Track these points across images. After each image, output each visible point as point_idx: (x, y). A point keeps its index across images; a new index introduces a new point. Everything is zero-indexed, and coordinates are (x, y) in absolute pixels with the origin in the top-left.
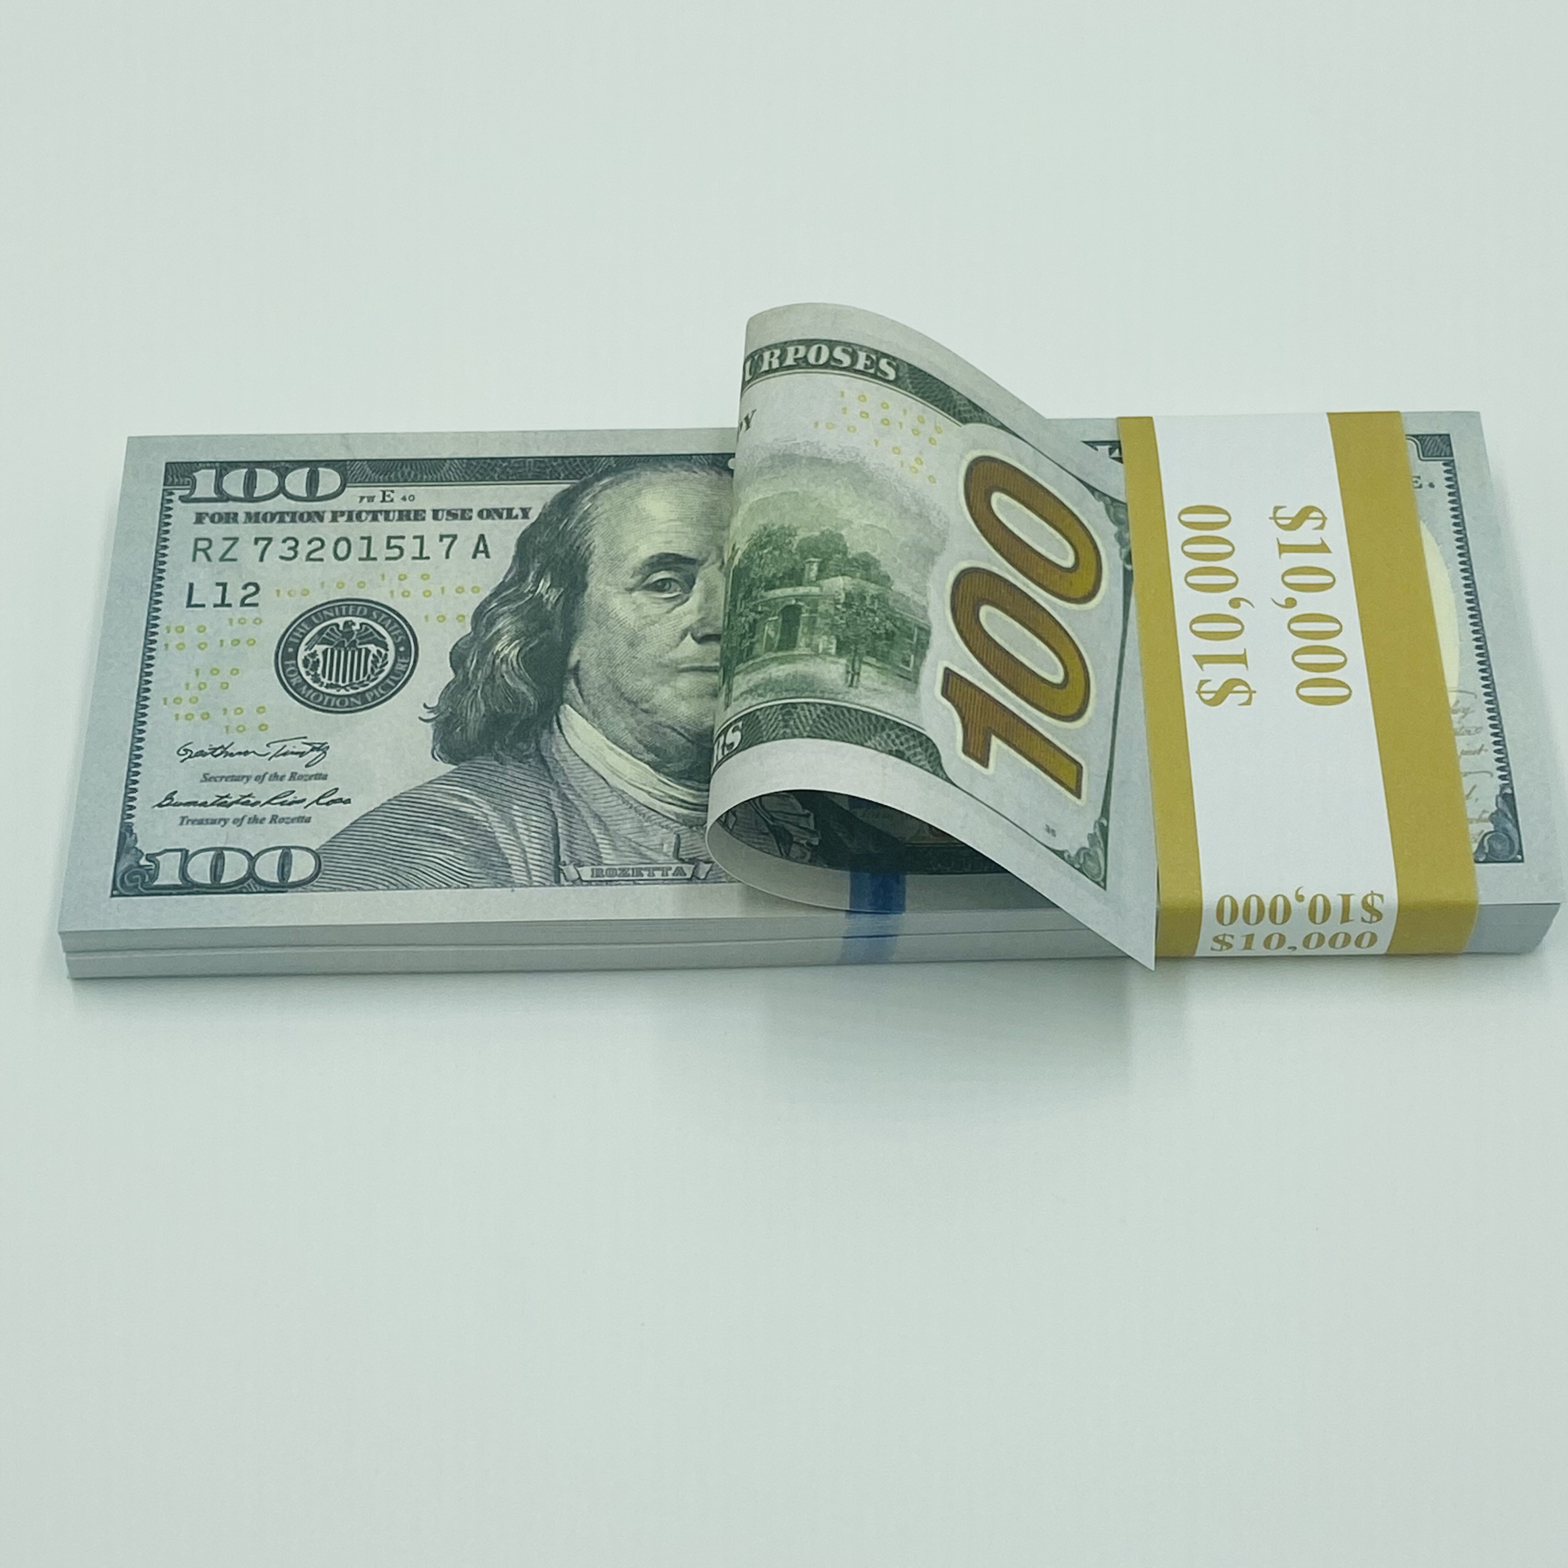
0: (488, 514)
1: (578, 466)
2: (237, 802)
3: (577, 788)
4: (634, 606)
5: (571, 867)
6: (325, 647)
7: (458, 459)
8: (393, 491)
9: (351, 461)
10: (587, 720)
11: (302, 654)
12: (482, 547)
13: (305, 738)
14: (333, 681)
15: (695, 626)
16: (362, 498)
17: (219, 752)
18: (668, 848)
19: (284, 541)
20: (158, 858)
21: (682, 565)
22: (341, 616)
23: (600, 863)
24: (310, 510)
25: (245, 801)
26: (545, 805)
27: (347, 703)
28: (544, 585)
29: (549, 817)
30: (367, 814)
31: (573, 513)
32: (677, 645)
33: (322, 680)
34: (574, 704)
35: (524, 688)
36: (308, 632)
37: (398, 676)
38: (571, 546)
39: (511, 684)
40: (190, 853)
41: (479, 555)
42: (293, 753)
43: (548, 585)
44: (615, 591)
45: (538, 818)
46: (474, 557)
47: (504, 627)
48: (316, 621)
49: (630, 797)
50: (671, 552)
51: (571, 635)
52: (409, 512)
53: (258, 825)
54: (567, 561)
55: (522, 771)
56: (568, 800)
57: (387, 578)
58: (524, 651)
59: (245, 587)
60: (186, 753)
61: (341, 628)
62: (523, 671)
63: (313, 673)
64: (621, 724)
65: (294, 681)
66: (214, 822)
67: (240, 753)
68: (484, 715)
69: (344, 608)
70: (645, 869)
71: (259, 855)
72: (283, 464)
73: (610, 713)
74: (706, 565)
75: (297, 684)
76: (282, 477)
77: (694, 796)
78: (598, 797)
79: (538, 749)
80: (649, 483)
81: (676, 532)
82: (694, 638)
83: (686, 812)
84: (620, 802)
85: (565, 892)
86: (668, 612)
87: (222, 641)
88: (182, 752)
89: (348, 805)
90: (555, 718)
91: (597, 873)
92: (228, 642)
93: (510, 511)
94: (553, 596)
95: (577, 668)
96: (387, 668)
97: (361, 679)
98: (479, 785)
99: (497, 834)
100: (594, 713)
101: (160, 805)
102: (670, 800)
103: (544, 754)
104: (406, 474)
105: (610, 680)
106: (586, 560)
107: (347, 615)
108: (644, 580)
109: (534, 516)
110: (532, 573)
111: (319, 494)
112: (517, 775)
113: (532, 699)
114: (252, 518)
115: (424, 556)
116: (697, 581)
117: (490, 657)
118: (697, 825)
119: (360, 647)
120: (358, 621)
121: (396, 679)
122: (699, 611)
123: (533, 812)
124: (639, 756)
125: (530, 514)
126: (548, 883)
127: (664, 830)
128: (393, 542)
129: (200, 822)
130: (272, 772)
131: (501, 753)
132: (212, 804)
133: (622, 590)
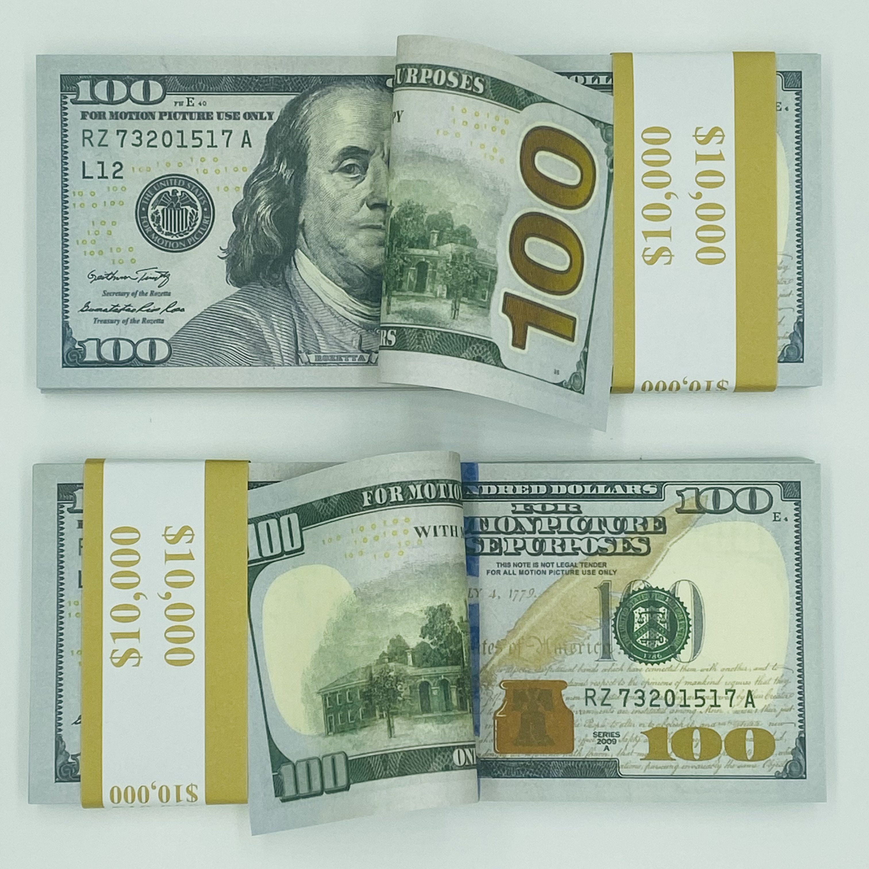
0: (249, 116)
1: (299, 82)
2: (123, 309)
3: (306, 305)
4: (334, 183)
5: (304, 354)
6: (163, 207)
7: (229, 76)
8: (193, 98)
9: (168, 75)
10: (310, 259)
11: (150, 212)
12: (246, 141)
13: (157, 268)
14: (169, 231)
15: (369, 198)
16: (176, 103)
17: (110, 277)
18: (356, 343)
19: (134, 133)
20: (85, 344)
21: (359, 155)
22: (170, 186)
23: (320, 352)
24: (146, 111)
25: (128, 309)
26: (289, 315)
27: (178, 246)
28: (283, 166)
29: (291, 322)
30: (194, 319)
31: (298, 116)
32: (358, 211)
33: (163, 230)
34: (303, 249)
35: (274, 238)
36: (153, 197)
37: (204, 228)
38: (298, 140)
39: (268, 235)
40: (101, 341)
41: (245, 145)
42: (151, 278)
43: (285, 167)
44: (323, 172)
45: (285, 322)
46: (243, 146)
47: (262, 196)
48: (156, 189)
49: (335, 310)
50: (354, 145)
51: (300, 202)
52: (203, 113)
53: (136, 324)
54: (295, 150)
55: (276, 292)
56: (302, 312)
57: (194, 160)
58: (273, 213)
59: (114, 166)
60: (94, 277)
61: (171, 194)
62: (273, 226)
63: (157, 225)
64: (329, 263)
65: (148, 230)
66: (112, 322)
67: (122, 278)
68: (254, 256)
69: (171, 180)
70: (344, 356)
71: (139, 342)
72: (128, 77)
73: (322, 255)
74: (374, 155)
75: (149, 232)
76: (129, 87)
77: (369, 311)
78: (318, 309)
79: (284, 279)
80: (341, 96)
81: (357, 131)
82: (368, 206)
83: (365, 320)
84: (329, 313)
85: (302, 369)
86: (353, 188)
87: (105, 202)
88: (90, 276)
89: (183, 313)
90: (292, 258)
91: (318, 358)
92: (108, 203)
93: (261, 114)
94: (287, 175)
95: (303, 224)
96: (198, 222)
97: (184, 229)
98: (253, 301)
99: (264, 333)
100: (313, 255)
101: (82, 310)
102: (356, 313)
103: (287, 281)
104: (200, 86)
105: (321, 233)
106: (306, 150)
107: (173, 186)
108: (339, 165)
109: (275, 117)
110: (276, 159)
111: (151, 100)
112: (273, 295)
113: (279, 245)
114: (114, 116)
115: (214, 145)
116: (369, 166)
117: (255, 216)
118: (371, 329)
119: (182, 207)
120: (180, 189)
121: (204, 229)
122: (371, 188)
123: (283, 319)
124: (339, 284)
125: (273, 117)
126: (292, 364)
127: (353, 332)
128: (196, 135)
129: (105, 322)
130: (140, 290)
131: (263, 280)
132: (110, 311)
133: (327, 172)
